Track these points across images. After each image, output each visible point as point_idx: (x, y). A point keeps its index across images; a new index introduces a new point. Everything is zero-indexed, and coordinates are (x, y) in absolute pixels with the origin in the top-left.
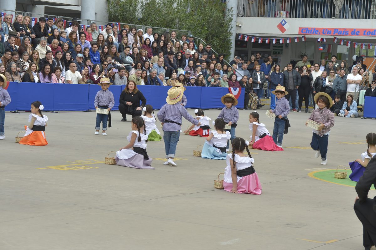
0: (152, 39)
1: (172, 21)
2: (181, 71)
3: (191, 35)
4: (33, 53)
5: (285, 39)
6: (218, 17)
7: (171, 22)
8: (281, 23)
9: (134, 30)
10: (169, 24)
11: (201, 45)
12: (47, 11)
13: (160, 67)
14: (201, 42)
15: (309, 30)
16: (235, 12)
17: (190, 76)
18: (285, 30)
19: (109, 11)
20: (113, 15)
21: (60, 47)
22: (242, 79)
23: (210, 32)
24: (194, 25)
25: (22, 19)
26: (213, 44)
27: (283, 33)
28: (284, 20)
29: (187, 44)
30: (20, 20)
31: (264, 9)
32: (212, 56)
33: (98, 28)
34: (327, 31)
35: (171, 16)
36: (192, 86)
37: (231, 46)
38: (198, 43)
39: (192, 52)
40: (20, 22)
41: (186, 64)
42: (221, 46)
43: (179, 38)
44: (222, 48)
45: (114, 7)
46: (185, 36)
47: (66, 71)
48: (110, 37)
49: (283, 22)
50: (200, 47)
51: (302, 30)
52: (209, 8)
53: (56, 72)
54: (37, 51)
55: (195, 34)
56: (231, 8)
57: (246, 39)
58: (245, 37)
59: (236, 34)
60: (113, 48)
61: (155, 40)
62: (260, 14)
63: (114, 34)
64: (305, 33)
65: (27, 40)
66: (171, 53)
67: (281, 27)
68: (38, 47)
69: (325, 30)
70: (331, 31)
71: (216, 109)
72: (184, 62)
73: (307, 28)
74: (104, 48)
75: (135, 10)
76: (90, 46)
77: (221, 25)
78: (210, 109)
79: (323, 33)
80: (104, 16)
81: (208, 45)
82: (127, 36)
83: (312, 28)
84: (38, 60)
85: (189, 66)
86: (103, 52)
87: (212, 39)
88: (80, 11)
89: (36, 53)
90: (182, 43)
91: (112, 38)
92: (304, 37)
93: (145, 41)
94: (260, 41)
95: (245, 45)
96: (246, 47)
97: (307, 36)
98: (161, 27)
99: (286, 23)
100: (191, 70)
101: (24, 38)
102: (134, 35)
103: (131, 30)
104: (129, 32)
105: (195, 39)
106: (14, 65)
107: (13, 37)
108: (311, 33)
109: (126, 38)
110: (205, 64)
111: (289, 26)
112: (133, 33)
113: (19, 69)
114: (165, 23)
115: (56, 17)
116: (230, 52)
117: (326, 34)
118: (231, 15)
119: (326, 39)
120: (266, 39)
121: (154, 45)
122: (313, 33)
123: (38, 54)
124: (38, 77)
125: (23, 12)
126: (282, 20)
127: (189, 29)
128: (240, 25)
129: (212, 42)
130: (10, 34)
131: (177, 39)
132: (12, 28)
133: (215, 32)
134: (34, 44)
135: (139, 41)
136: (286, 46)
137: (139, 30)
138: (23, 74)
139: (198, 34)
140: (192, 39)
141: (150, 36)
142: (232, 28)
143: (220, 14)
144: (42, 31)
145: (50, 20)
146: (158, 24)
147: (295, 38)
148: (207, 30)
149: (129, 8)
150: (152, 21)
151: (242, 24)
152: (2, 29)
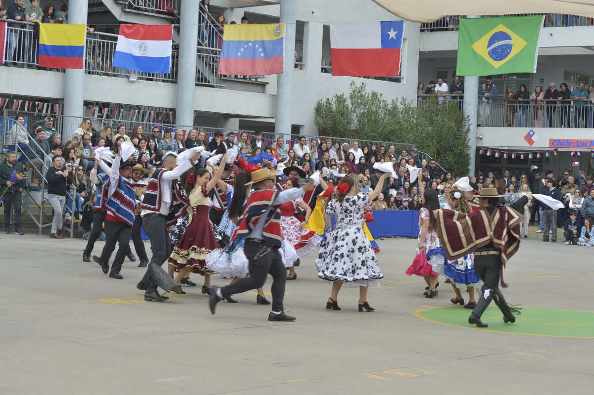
0: (359, 154)
1: (392, 132)
3: (415, 150)
5: (535, 154)
6: (451, 127)
7: (391, 134)
8: (529, 134)
9: (337, 144)
10: (388, 137)
15: (561, 142)
16: (474, 121)
17: (401, 197)
18: (534, 142)
19: (317, 123)
23: (442, 145)
25: (196, 134)
26: (446, 159)
27: (531, 145)
28: (532, 130)
29: (406, 160)
30: (194, 135)
31: (513, 118)
34: (582, 143)
36: (404, 210)
37: (470, 162)
40: (193, 138)
42: (456, 161)
44: (458, 164)
46: (406, 151)
48: (307, 155)
49: (531, 133)
50: (423, 163)
51: (553, 142)
55: (421, 147)
56: (468, 117)
57: (488, 154)
58: (487, 150)
59: (477, 147)
60: (307, 165)
64: (556, 146)
67: (529, 138)
69: (580, 142)
70: (586, 143)
73: (559, 140)
75: (349, 120)
77: (456, 137)
79: (577, 145)
80: (313, 129)
81: (433, 160)
82: (327, 150)
83: (565, 140)
87: (445, 153)
88: (274, 123)
92: (556, 150)
97: (559, 149)
98: (378, 141)
99: (534, 134)
102: (337, 150)
103: (334, 144)
104: (331, 148)
108: (563, 145)
109: (327, 154)
111: (538, 138)
112: (335, 148)
114: (383, 135)
117: (581, 147)
118: (467, 125)
119: (580, 152)
120: (512, 154)
121: (361, 161)
122: (566, 145)
126: (530, 129)
128: (481, 137)
131: (396, 155)
132: (183, 146)
133: (449, 145)
135: (343, 157)
136: (546, 161)
137: (345, 144)
139: (426, 149)
140: (415, 155)
141: (356, 150)
142: (469, 140)
143: (453, 124)
145: (232, 136)
146: (374, 136)
147: (546, 151)
148: (438, 143)
149: (340, 120)
150: (366, 133)
151: (483, 136)
152: (170, 146)
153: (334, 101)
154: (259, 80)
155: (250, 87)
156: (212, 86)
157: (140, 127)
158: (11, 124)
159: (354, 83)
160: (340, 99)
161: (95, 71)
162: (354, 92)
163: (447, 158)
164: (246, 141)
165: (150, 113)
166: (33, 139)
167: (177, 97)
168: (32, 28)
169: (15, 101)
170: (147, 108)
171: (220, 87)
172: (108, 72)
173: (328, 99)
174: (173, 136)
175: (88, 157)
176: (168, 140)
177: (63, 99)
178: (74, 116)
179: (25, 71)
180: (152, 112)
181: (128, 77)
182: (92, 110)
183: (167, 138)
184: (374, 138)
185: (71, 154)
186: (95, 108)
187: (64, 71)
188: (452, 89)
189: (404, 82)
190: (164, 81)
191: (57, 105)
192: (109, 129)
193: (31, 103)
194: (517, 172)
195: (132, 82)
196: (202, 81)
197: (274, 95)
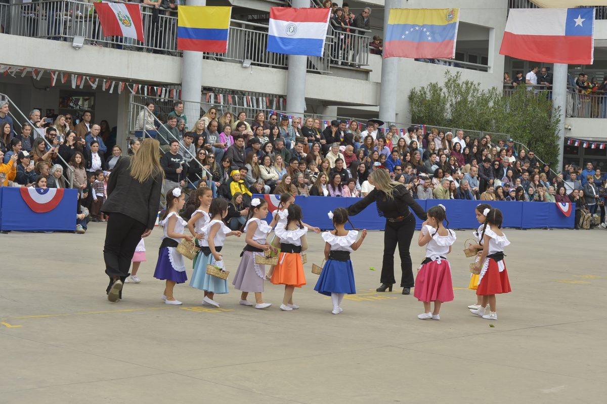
0: (463, 144)
1: (488, 122)
2: (499, 183)
3: (511, 140)
4: (323, 162)
6: (543, 118)
7: (486, 124)
9: (441, 133)
10: (483, 126)
11: (523, 151)
12: (340, 113)
13: (473, 177)
14: (522, 147)
16: (563, 112)
17: (509, 188)
19: (412, 111)
20: (417, 116)
21: (355, 155)
22: (572, 193)
23: (533, 135)
24: (514, 128)
25: (312, 123)
26: (537, 150)
29: (505, 150)
30: (309, 124)
31: (598, 109)
32: (535, 164)
33: (399, 131)
35: (486, 117)
36: (511, 200)
37: (559, 153)
38: (519, 149)
39: (512, 159)
40: (309, 127)
41: (504, 173)
42: (546, 152)
43: (496, 142)
44: (547, 155)
45: (418, 106)
46: (503, 141)
47: (361, 184)
48: (415, 143)
50: (521, 154)
52: (532, 107)
53: (350, 185)
54: (327, 160)
55: (515, 138)
56: (559, 107)
57: (576, 144)
58: (576, 141)
59: (565, 138)
60: (417, 154)
61: (467, 145)
62: (594, 114)
63: (418, 138)
65: (316, 147)
66: (487, 160)
68: (329, 155)
71: (540, 228)
72: (501, 171)
74: (406, 155)
75: (443, 110)
76: (390, 153)
77: (547, 128)
78: (534, 228)
80: (407, 117)
81: (530, 151)
82: (433, 140)
84: (329, 170)
85: (507, 176)
86: (404, 159)
87: (536, 144)
88: (378, 112)
89: (327, 162)
90: (499, 149)
91: (417, 144)
93: (455, 147)
94: (593, 147)
95: (575, 151)
96: (577, 153)
98: (474, 130)
100: (510, 181)
101: (314, 145)
102: (442, 139)
103: (439, 134)
104: (436, 137)
105: (515, 144)
106: (301, 175)
107: (301, 143)
109: (433, 143)
110: (527, 174)
112: (441, 137)
113: (306, 180)
114: (479, 125)
115: (350, 119)
116: (557, 160)
118: (558, 115)
120: (600, 145)
121: (466, 151)
123: (329, 163)
124: (327, 189)
125: (312, 114)
127: (508, 132)
128: (569, 128)
129: (535, 147)
130: (297, 140)
131: (493, 144)
132: (299, 134)
133: (540, 136)
134: (324, 151)
135: (448, 147)
137: (448, 133)
138: (310, 187)
139: (519, 139)
140: (511, 145)
141: (460, 140)
142: (559, 130)
143: (545, 114)
144: (333, 135)
145: (343, 124)
146: (470, 126)
148: (530, 133)
149: (437, 108)
150: (463, 123)
151: (571, 126)
152: (288, 134)
153: (428, 90)
154: (362, 67)
155: (354, 74)
156: (319, 73)
157: (262, 114)
158: (139, 109)
159: (448, 72)
160: (434, 88)
161: (210, 56)
162: (449, 81)
163: (539, 148)
164: (356, 130)
165: (262, 99)
166: (163, 125)
167: (288, 83)
168: (151, 11)
169: (134, 85)
170: (257, 95)
171: (327, 74)
172: (222, 57)
173: (423, 88)
174: (291, 123)
175: (215, 144)
176: (285, 128)
177: (180, 85)
178: (193, 101)
179: (144, 55)
180: (264, 98)
181: (241, 63)
182: (208, 96)
183: (285, 125)
184: (470, 127)
185: (199, 141)
186: (210, 94)
187: (181, 55)
188: (540, 79)
189: (491, 71)
190: (273, 67)
191: (175, 91)
192: (229, 115)
193: (150, 88)
194: (601, 164)
195: (246, 68)
196: (310, 68)
197: (377, 83)
